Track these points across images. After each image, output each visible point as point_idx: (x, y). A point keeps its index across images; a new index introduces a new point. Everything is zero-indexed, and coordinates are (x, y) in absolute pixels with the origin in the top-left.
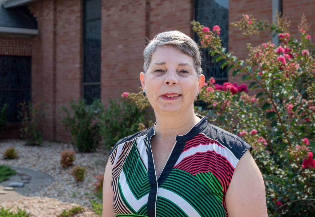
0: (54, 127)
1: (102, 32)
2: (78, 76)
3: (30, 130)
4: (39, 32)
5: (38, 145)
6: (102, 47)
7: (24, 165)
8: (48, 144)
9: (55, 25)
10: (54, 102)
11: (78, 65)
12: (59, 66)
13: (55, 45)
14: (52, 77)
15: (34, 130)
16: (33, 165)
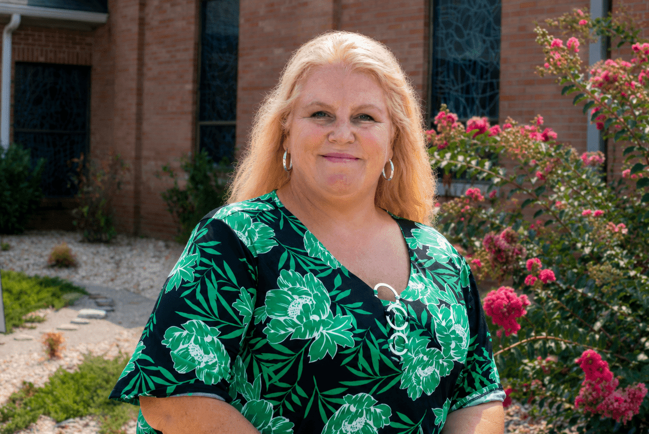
0: (137, 209)
1: (242, 21)
2: (189, 107)
3: (92, 213)
4: (109, 18)
5: (107, 242)
6: (241, 52)
7: (92, 278)
8: (126, 241)
9: (143, 5)
10: (138, 158)
11: (189, 87)
12: (148, 85)
13: (142, 46)
14: (134, 109)
15: (100, 212)
16: (109, 279)
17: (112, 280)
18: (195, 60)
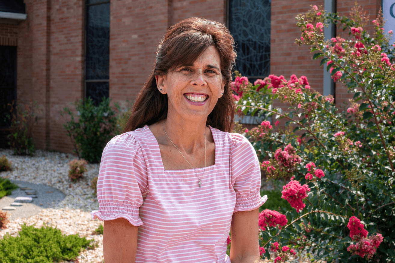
0: (48, 134)
1: (111, 18)
2: (79, 72)
3: (20, 137)
4: (28, 17)
5: (31, 155)
6: (111, 37)
7: (21, 177)
8: (41, 154)
9: (49, 8)
10: (48, 103)
11: (79, 59)
12: (52, 58)
13: (49, 33)
14: (44, 73)
15: (25, 136)
16: (32, 178)
17: (35, 178)
18: (83, 42)
